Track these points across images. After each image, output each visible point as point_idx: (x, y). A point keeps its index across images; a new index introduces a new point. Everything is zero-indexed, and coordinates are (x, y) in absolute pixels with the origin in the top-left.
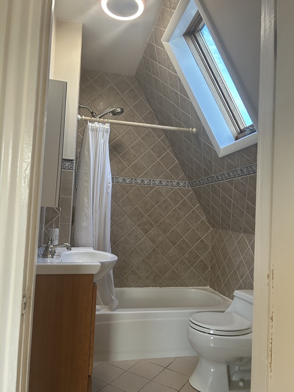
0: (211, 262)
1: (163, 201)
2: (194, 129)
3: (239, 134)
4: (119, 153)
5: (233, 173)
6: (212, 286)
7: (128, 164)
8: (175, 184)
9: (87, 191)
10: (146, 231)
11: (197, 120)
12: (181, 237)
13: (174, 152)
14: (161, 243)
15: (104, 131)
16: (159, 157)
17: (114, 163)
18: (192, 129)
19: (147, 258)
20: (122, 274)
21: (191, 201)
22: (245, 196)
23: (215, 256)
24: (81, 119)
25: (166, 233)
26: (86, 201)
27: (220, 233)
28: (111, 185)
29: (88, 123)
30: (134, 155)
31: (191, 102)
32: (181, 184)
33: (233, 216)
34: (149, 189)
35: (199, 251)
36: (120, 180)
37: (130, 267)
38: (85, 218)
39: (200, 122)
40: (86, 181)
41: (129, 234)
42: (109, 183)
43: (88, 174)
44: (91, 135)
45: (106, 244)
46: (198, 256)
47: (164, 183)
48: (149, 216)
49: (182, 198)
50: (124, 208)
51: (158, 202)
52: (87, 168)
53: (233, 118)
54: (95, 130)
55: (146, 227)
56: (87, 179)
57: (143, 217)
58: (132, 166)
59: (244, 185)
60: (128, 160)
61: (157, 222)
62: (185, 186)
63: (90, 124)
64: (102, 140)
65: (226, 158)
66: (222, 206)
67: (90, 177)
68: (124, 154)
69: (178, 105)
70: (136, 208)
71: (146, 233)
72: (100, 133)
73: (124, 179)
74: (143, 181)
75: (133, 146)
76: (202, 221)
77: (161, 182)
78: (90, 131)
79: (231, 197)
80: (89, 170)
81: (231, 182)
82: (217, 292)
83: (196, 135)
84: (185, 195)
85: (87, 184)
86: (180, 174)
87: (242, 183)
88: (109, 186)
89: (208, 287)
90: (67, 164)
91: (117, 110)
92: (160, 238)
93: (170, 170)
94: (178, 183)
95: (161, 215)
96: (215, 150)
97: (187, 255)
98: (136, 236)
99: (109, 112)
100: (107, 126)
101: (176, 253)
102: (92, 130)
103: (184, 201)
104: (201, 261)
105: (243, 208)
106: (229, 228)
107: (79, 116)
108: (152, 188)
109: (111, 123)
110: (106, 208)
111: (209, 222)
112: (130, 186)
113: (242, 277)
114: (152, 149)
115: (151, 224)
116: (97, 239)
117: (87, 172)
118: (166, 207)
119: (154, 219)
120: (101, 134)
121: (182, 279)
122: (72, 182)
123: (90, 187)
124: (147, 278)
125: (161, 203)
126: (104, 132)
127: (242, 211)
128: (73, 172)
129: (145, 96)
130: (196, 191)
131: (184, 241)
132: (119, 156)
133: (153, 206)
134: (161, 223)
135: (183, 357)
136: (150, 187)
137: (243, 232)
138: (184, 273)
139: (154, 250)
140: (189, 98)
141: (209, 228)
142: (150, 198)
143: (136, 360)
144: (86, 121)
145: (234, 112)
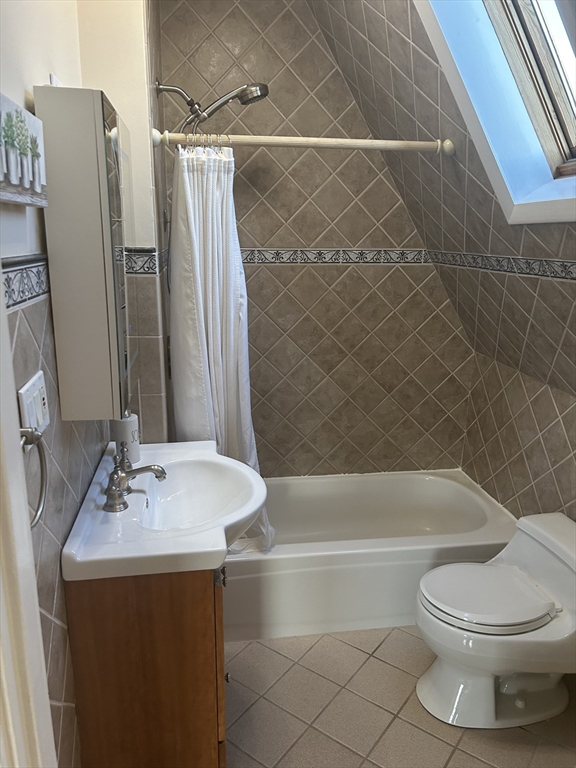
0: (469, 422)
1: (368, 299)
2: (448, 143)
3: (566, 159)
4: (263, 190)
5: (541, 265)
6: (469, 470)
7: (286, 216)
8: (394, 256)
9: (193, 320)
10: (329, 367)
11: (457, 123)
12: (406, 374)
13: (396, 180)
14: (363, 388)
15: (221, 168)
16: (357, 193)
17: (253, 217)
18: (442, 142)
19: (332, 419)
20: (283, 452)
21: (431, 294)
22: (564, 319)
23: (479, 412)
24: (162, 142)
25: (373, 368)
26: (191, 342)
27: (494, 368)
28: (244, 301)
29: (181, 150)
30: (300, 192)
31: (442, 74)
32: (410, 257)
33: (528, 346)
34: (335, 272)
35: (444, 401)
36: (269, 256)
37: (298, 438)
38: (193, 380)
39: (466, 129)
40: (188, 296)
41: (293, 374)
42: (242, 296)
43: (190, 280)
44: (188, 182)
45: (244, 429)
46: (442, 410)
47: (369, 257)
48: (336, 333)
49: (411, 288)
50: (280, 320)
51: (355, 302)
52: (186, 266)
53: (553, 114)
54: (199, 169)
55: (328, 357)
56: (189, 291)
57: (321, 338)
58: (295, 220)
59: (564, 297)
60: (284, 205)
61: (353, 346)
62: (418, 261)
63: (185, 155)
64: (217, 194)
65: (525, 228)
66: (504, 320)
67: (196, 287)
68: (275, 191)
69: (408, 74)
70: (307, 319)
71: (330, 369)
72: (211, 175)
73: (277, 254)
74: (320, 254)
75: (294, 170)
76: (454, 338)
77: (362, 254)
78: (186, 174)
79: (529, 312)
80: (193, 271)
81: (534, 283)
82: (479, 486)
83: (452, 158)
84: (418, 280)
85: (191, 305)
86: (408, 231)
87: (560, 292)
88: (241, 304)
89: (460, 469)
90: (140, 261)
91: (252, 92)
92: (360, 379)
93: (384, 225)
94: (403, 254)
95: (363, 329)
96: (497, 204)
97: (417, 410)
98: (309, 378)
99: (232, 98)
100: (227, 156)
101: (394, 408)
102: (191, 170)
103: (415, 295)
104: (448, 419)
105: (557, 342)
106: (517, 365)
107: (156, 134)
108: (341, 271)
109: (236, 147)
110: (237, 353)
111: (471, 339)
112: (293, 269)
113: (536, 475)
114: (341, 174)
115: (341, 351)
116: (223, 417)
117: (187, 274)
118: (374, 312)
119: (346, 341)
120: (213, 177)
121: (406, 456)
122: (155, 304)
123: (198, 310)
124: (333, 457)
125: (363, 304)
126: (219, 172)
127: (552, 347)
128: (154, 279)
129: (323, 31)
130: (442, 273)
131: (411, 382)
132: (263, 199)
133: (343, 312)
134: (361, 347)
135: (405, 627)
136: (337, 268)
137: (549, 383)
138: (409, 446)
139: (347, 403)
140: (438, 63)
141: (468, 352)
142: (337, 292)
143: (313, 636)
144: (174, 144)
145: (558, 100)
